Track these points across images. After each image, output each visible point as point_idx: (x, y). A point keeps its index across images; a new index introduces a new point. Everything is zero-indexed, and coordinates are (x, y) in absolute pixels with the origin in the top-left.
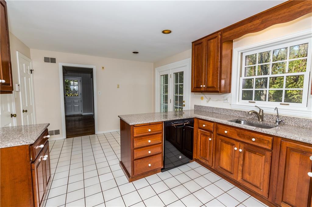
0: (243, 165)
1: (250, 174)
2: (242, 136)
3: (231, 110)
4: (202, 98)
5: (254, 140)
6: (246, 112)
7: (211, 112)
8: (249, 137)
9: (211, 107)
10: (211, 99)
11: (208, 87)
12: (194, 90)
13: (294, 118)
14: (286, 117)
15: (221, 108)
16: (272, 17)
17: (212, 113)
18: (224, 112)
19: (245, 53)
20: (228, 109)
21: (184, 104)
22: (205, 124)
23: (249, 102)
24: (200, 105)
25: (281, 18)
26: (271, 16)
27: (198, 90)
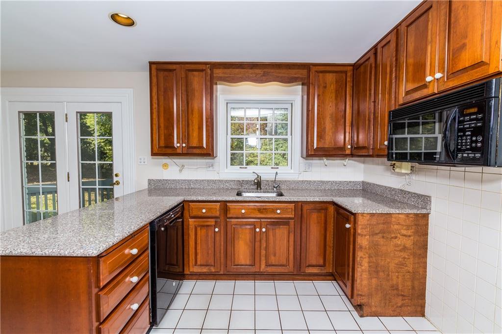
0: (267, 248)
1: (275, 255)
2: (264, 211)
3: (220, 181)
4: (165, 166)
5: (279, 211)
6: (240, 182)
7: (186, 188)
8: (273, 209)
9: (185, 180)
10: (186, 167)
11: (189, 147)
12: (159, 152)
13: (286, 181)
14: (280, 181)
15: (204, 180)
16: (273, 73)
17: (189, 188)
18: (209, 185)
19: (230, 104)
20: (216, 180)
21: (115, 179)
22: (204, 208)
23: (241, 168)
24: (162, 178)
25: (281, 77)
26: (272, 71)
27: (169, 151)
